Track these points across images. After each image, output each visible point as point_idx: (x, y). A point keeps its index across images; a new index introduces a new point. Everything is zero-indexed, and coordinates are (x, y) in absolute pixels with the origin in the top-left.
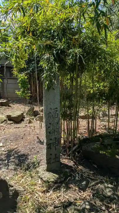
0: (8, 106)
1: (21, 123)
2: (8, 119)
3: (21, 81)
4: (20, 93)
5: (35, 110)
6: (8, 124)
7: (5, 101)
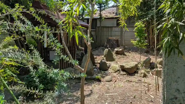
0: (123, 55)
1: (135, 75)
2: (121, 69)
3: (137, 30)
4: (136, 43)
5: (151, 61)
6: (121, 75)
7: (121, 50)
